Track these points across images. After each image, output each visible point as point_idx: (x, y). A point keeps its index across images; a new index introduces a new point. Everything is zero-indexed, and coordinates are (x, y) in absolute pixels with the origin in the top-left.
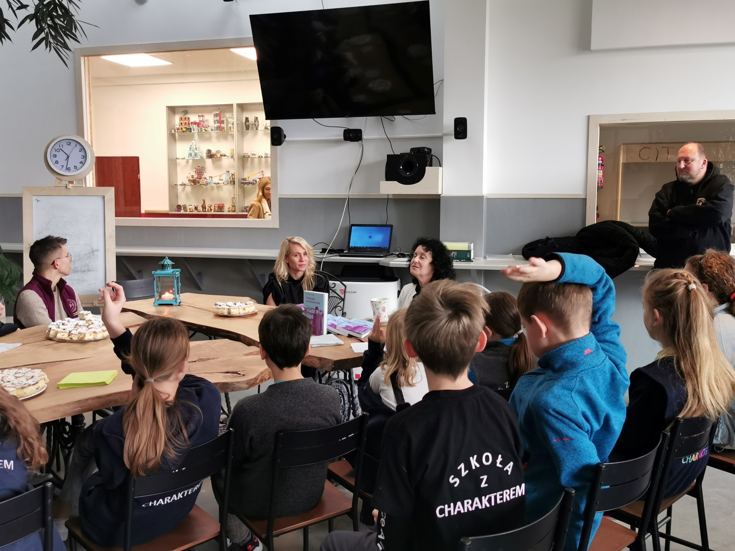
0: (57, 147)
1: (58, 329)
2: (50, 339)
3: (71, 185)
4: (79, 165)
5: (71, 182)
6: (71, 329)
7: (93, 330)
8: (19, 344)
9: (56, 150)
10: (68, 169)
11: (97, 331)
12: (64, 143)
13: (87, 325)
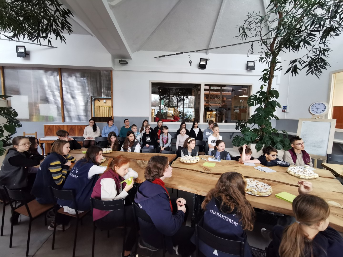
0: (314, 105)
1: (291, 170)
2: (287, 173)
3: (317, 118)
4: (322, 111)
5: (318, 117)
6: (296, 172)
7: (305, 175)
8: (275, 171)
9: (313, 107)
10: (317, 113)
11: (306, 175)
12: (317, 104)
13: (304, 171)
